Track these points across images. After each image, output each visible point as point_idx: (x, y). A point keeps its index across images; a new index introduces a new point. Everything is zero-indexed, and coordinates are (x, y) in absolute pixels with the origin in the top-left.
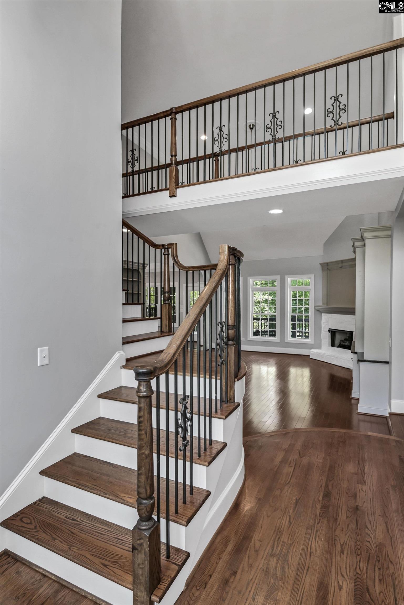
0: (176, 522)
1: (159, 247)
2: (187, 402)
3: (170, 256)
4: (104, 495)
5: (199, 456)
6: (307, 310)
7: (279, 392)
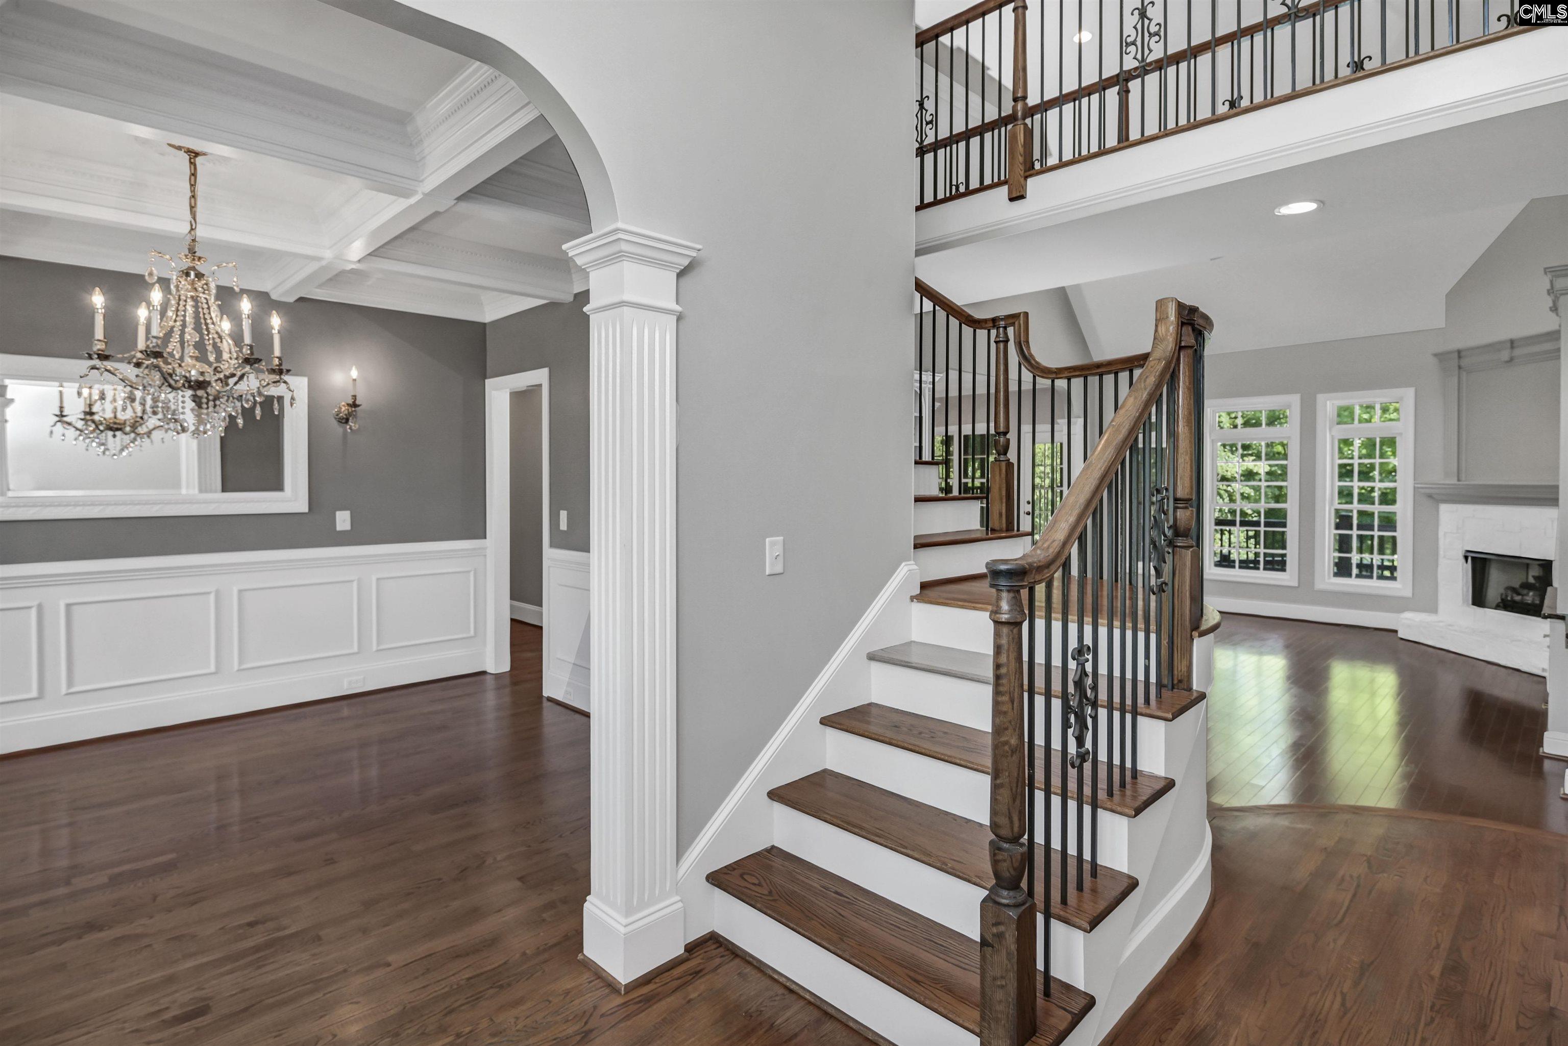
0: (1066, 921)
1: (984, 325)
2: (1087, 660)
3: (1011, 346)
4: (902, 850)
5: (1110, 794)
6: (1388, 498)
7: (1301, 718)
